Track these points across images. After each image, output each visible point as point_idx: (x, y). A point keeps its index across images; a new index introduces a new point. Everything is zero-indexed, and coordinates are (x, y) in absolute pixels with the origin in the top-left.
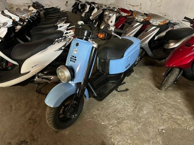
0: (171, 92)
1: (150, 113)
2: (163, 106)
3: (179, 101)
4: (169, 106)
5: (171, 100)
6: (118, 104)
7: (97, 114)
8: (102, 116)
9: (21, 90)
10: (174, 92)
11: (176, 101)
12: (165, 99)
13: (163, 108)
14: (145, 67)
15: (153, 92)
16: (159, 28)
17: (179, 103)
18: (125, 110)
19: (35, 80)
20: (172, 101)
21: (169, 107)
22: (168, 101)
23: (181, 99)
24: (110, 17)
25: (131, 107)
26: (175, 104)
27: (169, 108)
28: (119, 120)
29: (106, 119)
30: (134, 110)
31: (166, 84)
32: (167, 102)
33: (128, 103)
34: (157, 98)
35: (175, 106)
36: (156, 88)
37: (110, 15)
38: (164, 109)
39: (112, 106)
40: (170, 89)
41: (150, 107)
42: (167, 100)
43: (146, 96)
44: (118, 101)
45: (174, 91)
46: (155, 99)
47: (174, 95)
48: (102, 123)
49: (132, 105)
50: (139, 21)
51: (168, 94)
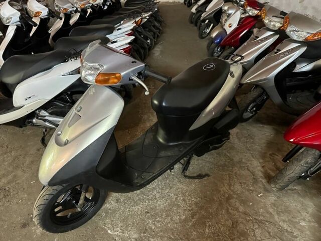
0: (296, 196)
1: (218, 235)
2: (257, 227)
3: (303, 223)
4: (270, 230)
5: (283, 218)
6: (163, 197)
7: (110, 209)
8: (117, 216)
9: (23, 133)
10: (302, 200)
11: (296, 222)
12: (271, 210)
13: (254, 231)
14: (265, 126)
15: (251, 188)
16: (305, 46)
17: (299, 229)
18: (167, 216)
19: (34, 121)
20: (284, 221)
21: (269, 233)
22: (276, 217)
23: (309, 221)
24: (229, 16)
25: (185, 210)
26: (289, 229)
27: (268, 235)
28: (144, 233)
29: (122, 224)
30: (185, 221)
31: (278, 180)
32: (271, 220)
33: (184, 200)
34: (253, 205)
35: (286, 234)
36: (264, 181)
37: (230, 12)
38: (254, 235)
39: (148, 199)
40: (295, 189)
41: (226, 220)
42: (274, 213)
43: (231, 193)
44: (167, 191)
45: (303, 197)
46: (249, 206)
47: (299, 206)
48: (109, 231)
49: (190, 207)
50: (271, 27)
51: (285, 199)
